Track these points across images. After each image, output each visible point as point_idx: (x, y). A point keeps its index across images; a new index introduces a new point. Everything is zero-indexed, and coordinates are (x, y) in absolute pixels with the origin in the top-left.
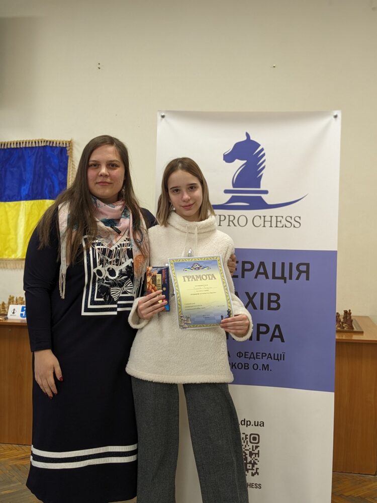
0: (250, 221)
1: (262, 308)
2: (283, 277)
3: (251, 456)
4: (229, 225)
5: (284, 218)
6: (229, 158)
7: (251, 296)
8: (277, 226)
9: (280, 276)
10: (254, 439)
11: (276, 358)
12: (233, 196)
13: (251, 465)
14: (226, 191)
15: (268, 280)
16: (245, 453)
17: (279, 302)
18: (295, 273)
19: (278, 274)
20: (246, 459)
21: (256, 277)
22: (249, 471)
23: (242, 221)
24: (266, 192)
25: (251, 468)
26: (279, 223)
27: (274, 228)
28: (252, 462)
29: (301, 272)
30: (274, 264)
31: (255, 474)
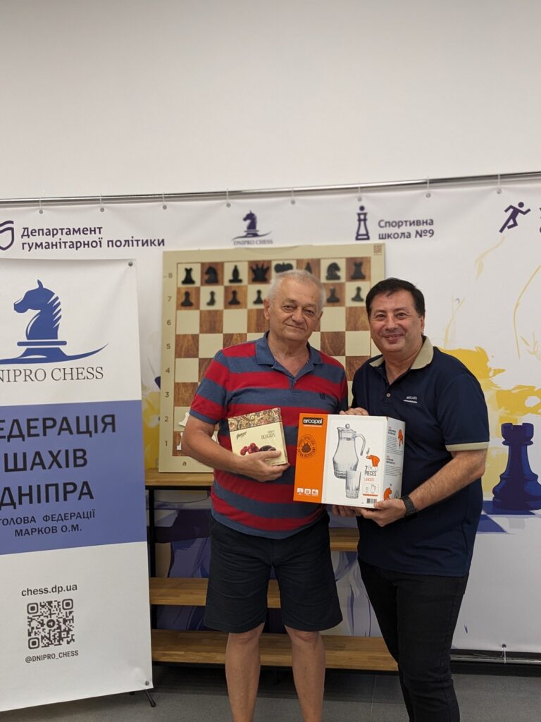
0: (49, 375)
1: (67, 466)
2: (88, 432)
3: (64, 623)
4: (25, 380)
5: (86, 369)
6: (20, 308)
7: (55, 454)
8: (78, 379)
9: (85, 430)
10: (68, 604)
11: (86, 516)
12: (28, 349)
13: (65, 633)
14: (20, 344)
15: (72, 436)
16: (57, 621)
17: (86, 457)
18: (101, 426)
19: (83, 428)
20: (59, 627)
21: (59, 434)
22: (65, 640)
23: (40, 375)
24: (64, 343)
25: (65, 636)
26: (80, 375)
27: (75, 381)
28: (67, 629)
29: (106, 424)
30: (78, 418)
31: (70, 641)
